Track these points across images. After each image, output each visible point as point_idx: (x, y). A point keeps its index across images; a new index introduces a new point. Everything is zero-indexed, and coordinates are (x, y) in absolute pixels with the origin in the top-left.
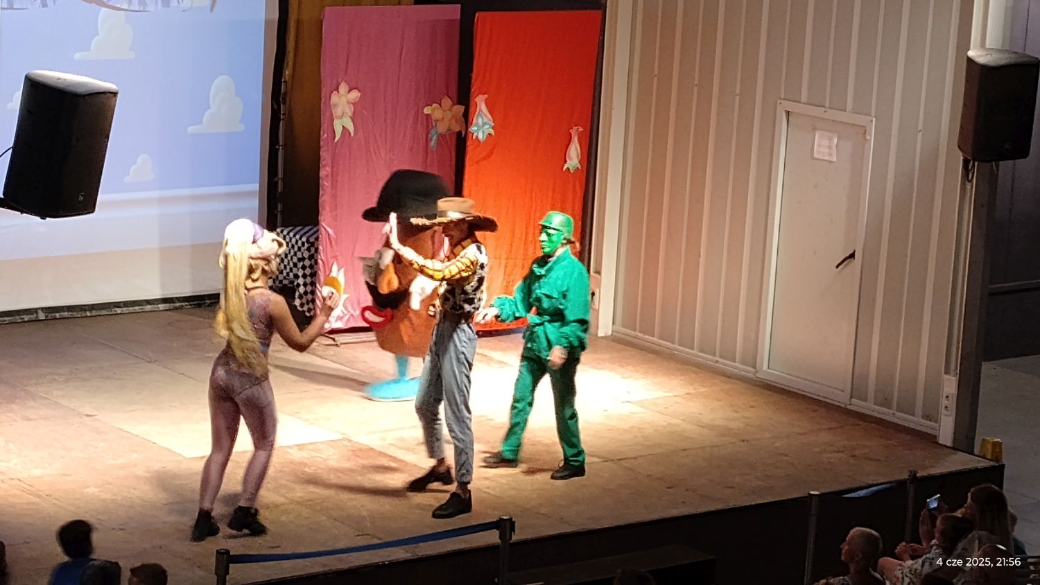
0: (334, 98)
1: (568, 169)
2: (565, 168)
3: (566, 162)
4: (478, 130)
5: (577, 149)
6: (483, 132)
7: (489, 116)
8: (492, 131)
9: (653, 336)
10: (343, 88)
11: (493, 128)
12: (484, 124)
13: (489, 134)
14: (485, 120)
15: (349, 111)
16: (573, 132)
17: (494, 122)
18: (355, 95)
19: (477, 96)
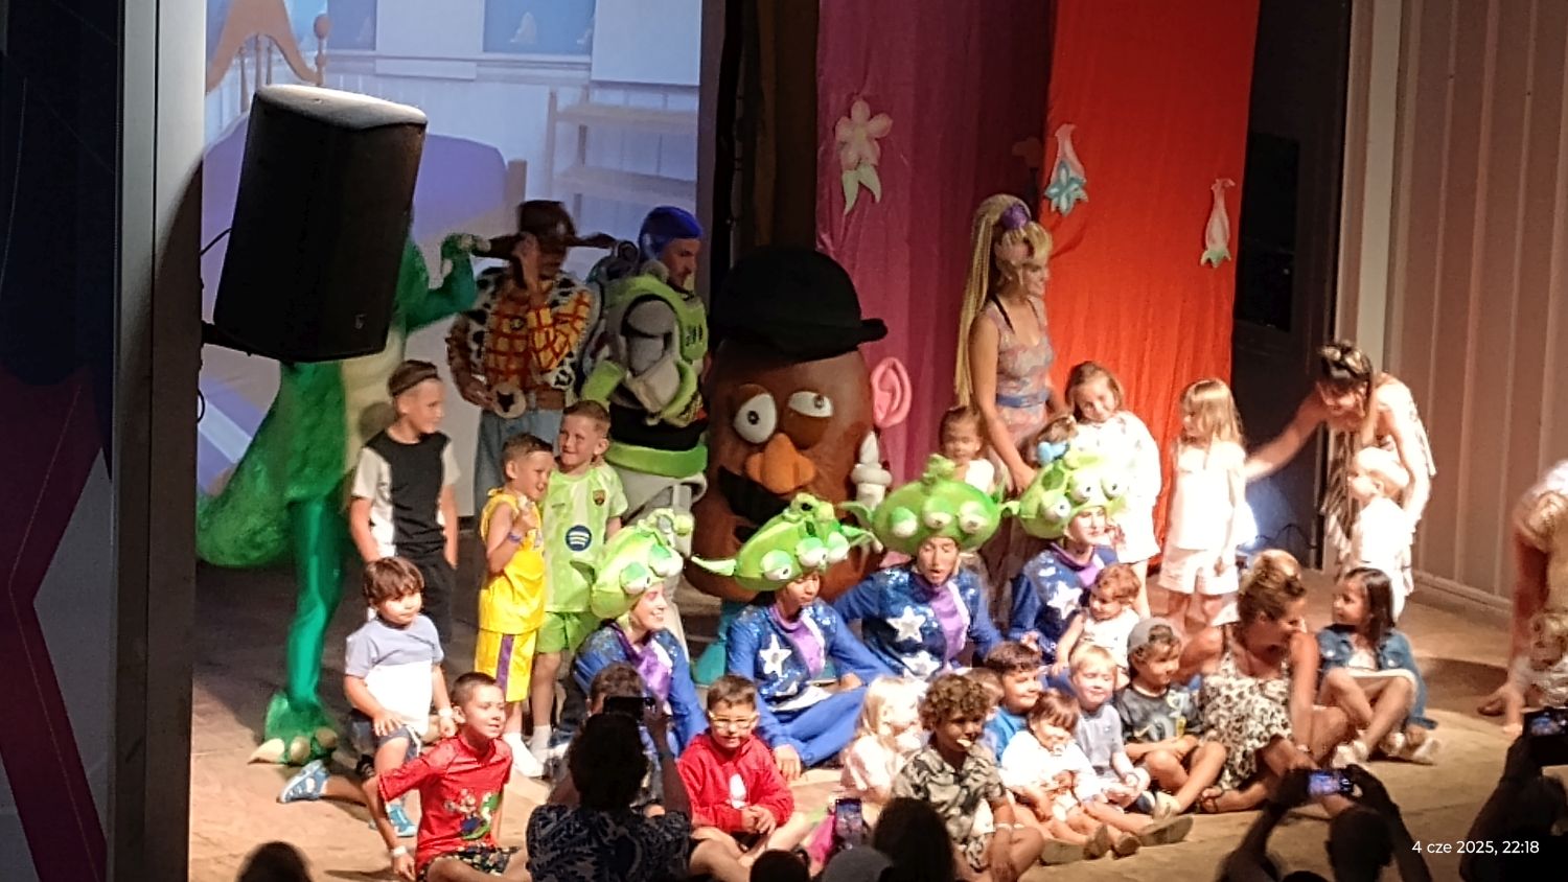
0: (843, 131)
1: (1209, 261)
2: (1203, 260)
3: (1204, 247)
4: (1058, 195)
5: (1223, 223)
6: (1068, 198)
7: (1079, 166)
8: (1082, 194)
9: (1451, 578)
10: (860, 110)
11: (1084, 188)
12: (1071, 180)
13: (1078, 200)
14: (1072, 174)
15: (871, 154)
16: (1217, 188)
17: (1086, 178)
18: (881, 124)
19: (1058, 127)
